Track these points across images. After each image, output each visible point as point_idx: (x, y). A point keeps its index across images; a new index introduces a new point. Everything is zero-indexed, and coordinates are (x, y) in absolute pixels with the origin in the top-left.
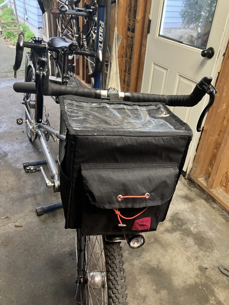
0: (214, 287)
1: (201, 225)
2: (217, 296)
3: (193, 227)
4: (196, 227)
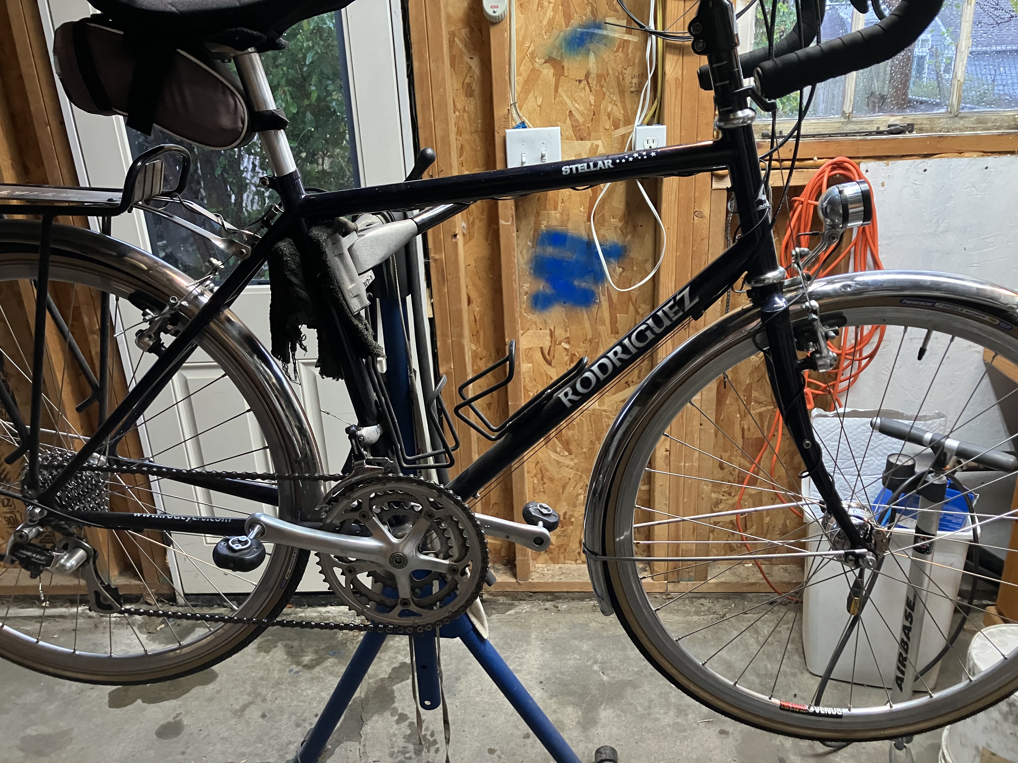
3: (602, 674)
4: (603, 669)
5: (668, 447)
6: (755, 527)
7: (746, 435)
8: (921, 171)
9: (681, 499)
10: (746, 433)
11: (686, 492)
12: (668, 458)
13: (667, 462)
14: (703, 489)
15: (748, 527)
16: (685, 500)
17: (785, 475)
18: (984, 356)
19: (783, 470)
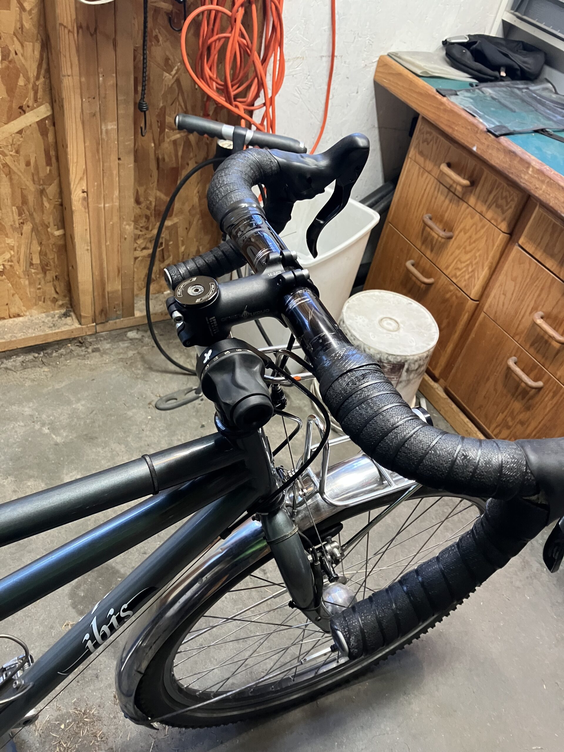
1: (49, 417)
3: (54, 436)
4: (53, 429)
5: (85, 188)
6: (171, 257)
7: (161, 166)
9: (103, 241)
10: (161, 163)
11: (108, 234)
12: (86, 199)
13: (85, 204)
14: (125, 229)
15: (165, 257)
16: (108, 243)
17: (198, 204)
18: (375, 76)
19: (196, 200)
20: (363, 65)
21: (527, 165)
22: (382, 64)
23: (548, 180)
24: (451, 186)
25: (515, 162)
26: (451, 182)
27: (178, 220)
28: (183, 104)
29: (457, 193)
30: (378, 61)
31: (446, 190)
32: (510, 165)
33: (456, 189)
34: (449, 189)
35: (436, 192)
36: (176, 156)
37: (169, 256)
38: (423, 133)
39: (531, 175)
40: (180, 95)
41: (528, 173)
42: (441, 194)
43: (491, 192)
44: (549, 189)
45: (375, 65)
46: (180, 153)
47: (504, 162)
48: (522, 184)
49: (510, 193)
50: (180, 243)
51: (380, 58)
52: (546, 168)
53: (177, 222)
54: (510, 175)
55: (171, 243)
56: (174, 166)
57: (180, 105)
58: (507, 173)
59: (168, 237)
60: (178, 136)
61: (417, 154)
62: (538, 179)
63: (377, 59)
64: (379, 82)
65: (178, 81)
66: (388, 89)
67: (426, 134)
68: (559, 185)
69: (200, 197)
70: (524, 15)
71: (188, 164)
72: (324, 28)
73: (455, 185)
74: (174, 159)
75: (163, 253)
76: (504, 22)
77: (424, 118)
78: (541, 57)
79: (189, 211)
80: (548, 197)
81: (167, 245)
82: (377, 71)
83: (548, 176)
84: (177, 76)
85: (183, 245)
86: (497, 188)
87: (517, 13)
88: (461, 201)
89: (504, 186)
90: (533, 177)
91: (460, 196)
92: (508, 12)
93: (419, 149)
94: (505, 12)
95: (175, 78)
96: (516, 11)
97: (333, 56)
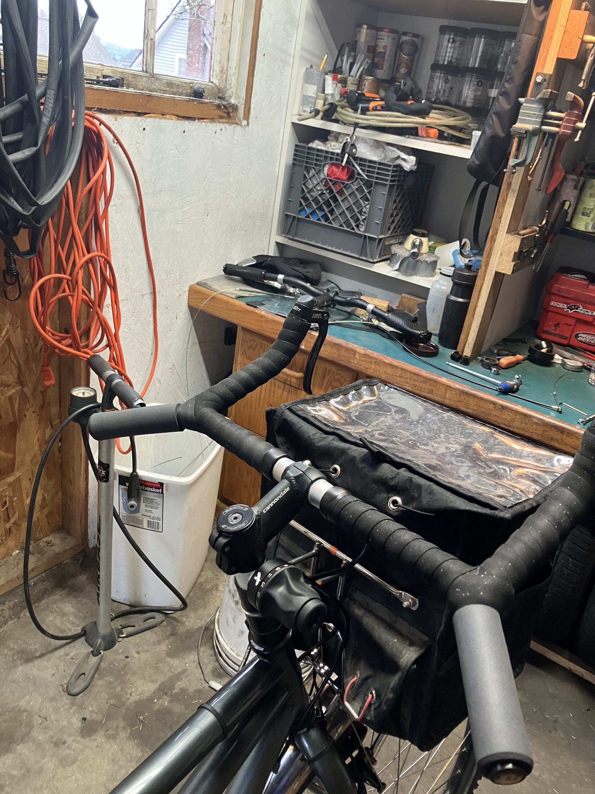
0: (129, 701)
2: (147, 694)
6: (17, 514)
8: (142, 129)
15: (10, 516)
17: (39, 452)
18: (188, 302)
19: (37, 447)
20: (177, 295)
21: (353, 353)
22: (193, 291)
23: (374, 360)
24: (286, 380)
25: (342, 352)
26: (285, 377)
27: (21, 474)
28: (15, 361)
29: (292, 385)
30: (189, 290)
31: (282, 384)
32: (338, 355)
33: (291, 382)
34: (284, 383)
35: (273, 388)
36: (13, 410)
37: (15, 513)
38: (246, 342)
39: (359, 360)
40: (11, 353)
41: (356, 358)
42: (278, 388)
43: (324, 378)
44: (377, 367)
45: (187, 293)
46: (16, 407)
47: (332, 354)
48: (353, 368)
49: (341, 375)
50: (24, 496)
51: (190, 288)
52: (369, 352)
53: (20, 476)
54: (341, 363)
55: (15, 499)
56: (12, 420)
57: (12, 362)
58: (338, 362)
59: (12, 494)
60: (13, 391)
61: (245, 359)
62: (366, 361)
63: (188, 288)
64: (195, 306)
65: (8, 341)
66: (206, 311)
67: (250, 342)
68: (385, 363)
69: (40, 444)
70: (296, 236)
71: (25, 416)
72: (141, 272)
73: (289, 379)
74: (11, 413)
75: (8, 512)
76: (277, 243)
77: (243, 328)
78: (318, 267)
79: (31, 461)
80: (378, 373)
81: (11, 502)
82: (189, 298)
83: (373, 358)
84: (7, 336)
85: (27, 498)
86: (328, 374)
87: (288, 236)
88: (298, 390)
89: (334, 371)
90: (362, 360)
91: (297, 387)
92: (280, 235)
93: (246, 355)
94: (277, 236)
95: (5, 339)
96: (288, 234)
97: (154, 293)
